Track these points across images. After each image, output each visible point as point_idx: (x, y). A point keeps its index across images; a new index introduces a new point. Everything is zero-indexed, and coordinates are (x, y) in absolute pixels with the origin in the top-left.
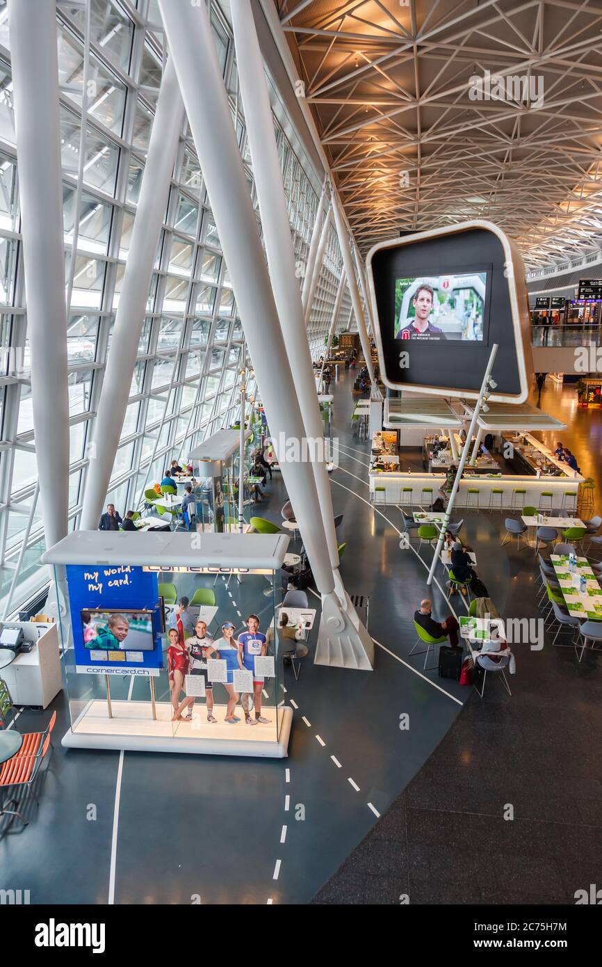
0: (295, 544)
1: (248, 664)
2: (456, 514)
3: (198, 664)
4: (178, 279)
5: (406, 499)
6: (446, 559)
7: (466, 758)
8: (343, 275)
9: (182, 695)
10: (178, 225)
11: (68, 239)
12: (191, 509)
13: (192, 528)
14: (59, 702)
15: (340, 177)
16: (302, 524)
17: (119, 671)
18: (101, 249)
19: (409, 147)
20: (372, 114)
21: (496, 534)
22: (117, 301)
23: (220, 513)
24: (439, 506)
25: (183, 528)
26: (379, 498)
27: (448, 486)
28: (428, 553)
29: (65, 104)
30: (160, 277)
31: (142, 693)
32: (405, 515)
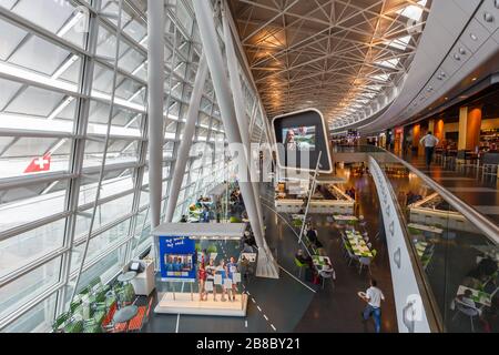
0: (248, 227)
1: (230, 276)
2: (309, 215)
3: (210, 277)
4: (204, 129)
5: (289, 210)
6: (305, 233)
7: (316, 315)
8: (263, 128)
9: (203, 290)
10: (204, 110)
11: (165, 114)
12: (207, 214)
13: (208, 221)
14: (154, 293)
15: (261, 94)
16: (251, 219)
17: (178, 280)
18: (176, 118)
19: (286, 83)
20: (272, 73)
21: (323, 223)
22: (181, 137)
23: (218, 215)
24: (302, 212)
25: (204, 221)
26: (279, 209)
27: (305, 205)
28: (298, 230)
29: (166, 68)
30: (197, 128)
31: (187, 290)
32: (289, 216)
